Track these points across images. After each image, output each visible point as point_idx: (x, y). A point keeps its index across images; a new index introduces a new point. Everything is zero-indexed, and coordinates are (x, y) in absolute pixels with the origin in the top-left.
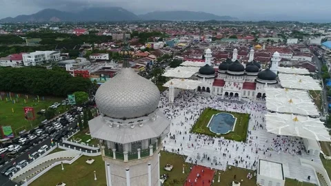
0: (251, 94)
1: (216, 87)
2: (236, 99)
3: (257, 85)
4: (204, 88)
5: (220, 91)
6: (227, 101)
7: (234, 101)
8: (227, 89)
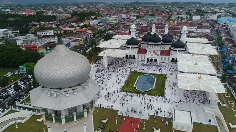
0: (167, 59)
1: (140, 55)
2: (155, 63)
3: (171, 52)
4: (130, 56)
5: (143, 57)
6: (148, 65)
7: (154, 65)
8: (148, 56)
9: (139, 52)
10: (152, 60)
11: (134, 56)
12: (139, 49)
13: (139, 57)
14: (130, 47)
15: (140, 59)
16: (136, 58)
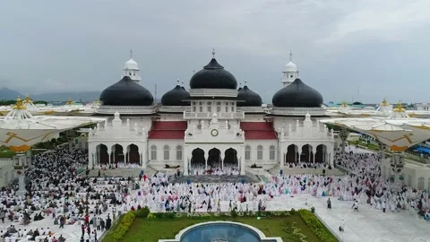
0: (266, 154)
1: (160, 144)
4: (118, 148)
5: (173, 153)
6: (201, 179)
7: (225, 179)
8: (195, 138)
9: (153, 134)
10: (214, 153)
11: (134, 148)
12: (155, 124)
13: (154, 156)
14: (117, 111)
15: (160, 161)
16: (144, 159)
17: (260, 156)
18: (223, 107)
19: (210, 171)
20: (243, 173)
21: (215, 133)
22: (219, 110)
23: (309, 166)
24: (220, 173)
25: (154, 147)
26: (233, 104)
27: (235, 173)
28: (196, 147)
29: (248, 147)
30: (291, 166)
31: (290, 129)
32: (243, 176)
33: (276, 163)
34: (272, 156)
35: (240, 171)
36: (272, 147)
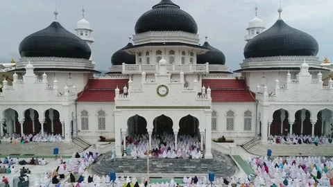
1: (92, 109)
9: (86, 96)
14: (31, 64)
15: (93, 131)
16: (67, 129)
17: (230, 125)
18: (178, 58)
19: (156, 152)
20: (208, 155)
21: (162, 91)
22: (172, 61)
23: (307, 141)
24: (172, 155)
25: (85, 113)
26: (192, 54)
27: (196, 155)
28: (133, 113)
29: (214, 113)
30: (278, 141)
31: (278, 87)
32: (209, 162)
33: (253, 135)
34: (247, 126)
35: (203, 153)
36: (248, 113)
